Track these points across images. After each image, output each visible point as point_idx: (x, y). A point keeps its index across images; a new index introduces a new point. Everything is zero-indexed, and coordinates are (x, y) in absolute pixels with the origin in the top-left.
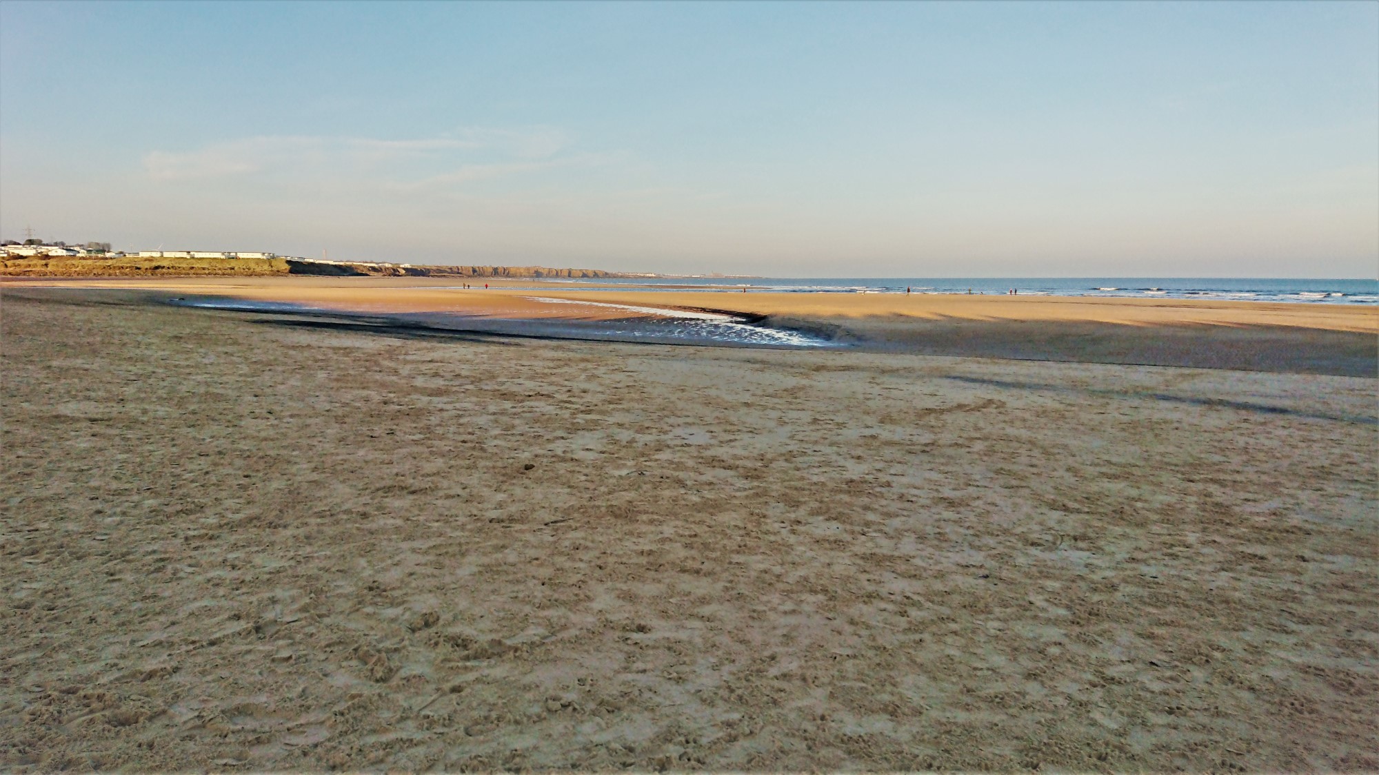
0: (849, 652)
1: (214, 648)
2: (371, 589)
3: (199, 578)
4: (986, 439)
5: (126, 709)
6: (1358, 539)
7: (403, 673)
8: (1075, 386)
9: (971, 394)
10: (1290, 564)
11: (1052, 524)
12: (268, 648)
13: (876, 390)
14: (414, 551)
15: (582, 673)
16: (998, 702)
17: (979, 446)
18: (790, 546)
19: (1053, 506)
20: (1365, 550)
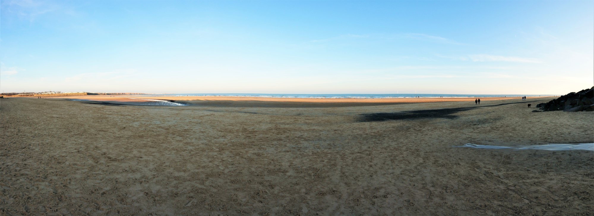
0: (179, 161)
1: (72, 154)
2: (96, 147)
3: (71, 142)
4: (211, 120)
5: (60, 161)
6: (264, 131)
7: (100, 162)
8: (227, 111)
9: (209, 113)
10: (254, 137)
11: (219, 134)
12: (79, 155)
13: (193, 113)
14: (103, 141)
15: (130, 165)
16: (204, 167)
17: (209, 122)
18: (172, 142)
19: (220, 131)
20: (264, 133)
